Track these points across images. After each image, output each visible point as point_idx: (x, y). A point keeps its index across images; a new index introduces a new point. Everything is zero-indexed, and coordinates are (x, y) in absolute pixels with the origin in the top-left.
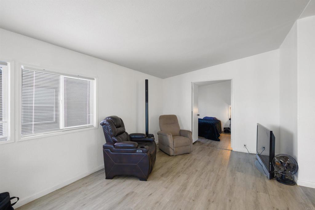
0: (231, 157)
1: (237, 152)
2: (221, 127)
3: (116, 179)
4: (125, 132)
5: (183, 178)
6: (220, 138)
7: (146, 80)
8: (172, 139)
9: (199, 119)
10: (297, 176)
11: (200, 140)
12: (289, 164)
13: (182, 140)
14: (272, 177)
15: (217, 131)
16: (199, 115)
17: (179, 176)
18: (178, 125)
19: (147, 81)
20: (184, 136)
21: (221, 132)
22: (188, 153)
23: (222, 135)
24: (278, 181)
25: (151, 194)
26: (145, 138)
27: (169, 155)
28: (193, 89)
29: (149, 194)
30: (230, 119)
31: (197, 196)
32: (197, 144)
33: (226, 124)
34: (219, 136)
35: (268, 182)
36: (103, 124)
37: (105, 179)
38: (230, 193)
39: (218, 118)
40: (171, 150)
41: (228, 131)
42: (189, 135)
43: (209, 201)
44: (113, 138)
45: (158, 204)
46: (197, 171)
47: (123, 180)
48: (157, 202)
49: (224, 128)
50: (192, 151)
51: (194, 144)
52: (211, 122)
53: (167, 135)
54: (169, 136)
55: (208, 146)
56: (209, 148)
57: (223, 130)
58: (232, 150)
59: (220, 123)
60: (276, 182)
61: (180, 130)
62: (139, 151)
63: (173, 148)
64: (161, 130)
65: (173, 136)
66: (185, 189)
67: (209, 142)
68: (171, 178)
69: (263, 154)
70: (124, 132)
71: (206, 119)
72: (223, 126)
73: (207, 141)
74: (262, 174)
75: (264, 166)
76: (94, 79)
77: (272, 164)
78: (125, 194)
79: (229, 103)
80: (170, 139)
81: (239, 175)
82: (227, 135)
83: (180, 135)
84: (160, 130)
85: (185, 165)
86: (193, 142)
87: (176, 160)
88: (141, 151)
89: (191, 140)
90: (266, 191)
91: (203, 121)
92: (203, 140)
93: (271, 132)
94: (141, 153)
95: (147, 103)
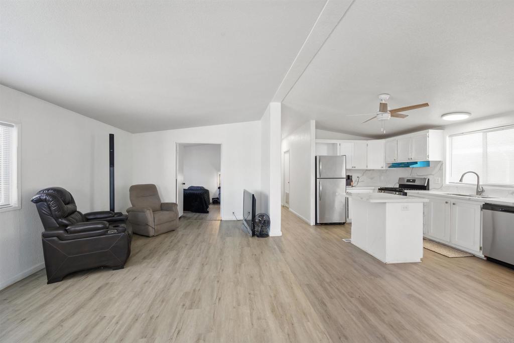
0: (221, 226)
1: (226, 221)
2: (209, 198)
3: (70, 278)
4: (76, 211)
5: (172, 255)
6: (208, 210)
7: (110, 134)
8: (152, 215)
9: (184, 190)
10: (269, 229)
11: (185, 215)
12: (265, 221)
13: (165, 215)
14: (254, 235)
15: (205, 202)
16: (184, 184)
17: (167, 254)
18: (159, 196)
19: (112, 137)
20: (167, 210)
21: (209, 204)
22: (174, 230)
23: (211, 207)
24: (258, 236)
25: (136, 278)
26: (113, 217)
27: (148, 237)
28: (178, 151)
29: (132, 279)
30: (219, 188)
31: (190, 265)
32: (182, 219)
33: (215, 194)
34: (208, 207)
35: (251, 239)
36: (37, 201)
37: (46, 284)
38: (221, 254)
39: (206, 187)
40: (150, 229)
41: (217, 201)
42: (174, 208)
43: (203, 264)
44: (60, 220)
45: (148, 283)
46: (186, 245)
47: (83, 277)
48: (147, 282)
49: (213, 199)
50: (178, 228)
51: (180, 218)
52: (198, 192)
53: (146, 210)
54: (148, 211)
55: (196, 219)
56: (198, 221)
57: (211, 201)
58: (221, 220)
59: (209, 193)
60: (256, 237)
61: (162, 204)
62: (112, 232)
63: (153, 227)
64: (133, 206)
65: (153, 212)
66: (177, 263)
67: (196, 215)
68: (157, 257)
69: (248, 219)
70: (74, 211)
71: (191, 188)
72: (211, 197)
73: (195, 215)
74: (246, 235)
75: (248, 227)
76: (12, 126)
77: (253, 223)
78: (96, 288)
79: (218, 169)
80: (149, 215)
81: (228, 239)
82: (216, 206)
83: (162, 210)
84: (131, 206)
85: (171, 242)
86: (179, 216)
87: (158, 240)
88: (116, 231)
89: (177, 213)
90: (249, 245)
91: (188, 192)
92: (190, 214)
93: (253, 195)
94: (115, 233)
95: (112, 168)
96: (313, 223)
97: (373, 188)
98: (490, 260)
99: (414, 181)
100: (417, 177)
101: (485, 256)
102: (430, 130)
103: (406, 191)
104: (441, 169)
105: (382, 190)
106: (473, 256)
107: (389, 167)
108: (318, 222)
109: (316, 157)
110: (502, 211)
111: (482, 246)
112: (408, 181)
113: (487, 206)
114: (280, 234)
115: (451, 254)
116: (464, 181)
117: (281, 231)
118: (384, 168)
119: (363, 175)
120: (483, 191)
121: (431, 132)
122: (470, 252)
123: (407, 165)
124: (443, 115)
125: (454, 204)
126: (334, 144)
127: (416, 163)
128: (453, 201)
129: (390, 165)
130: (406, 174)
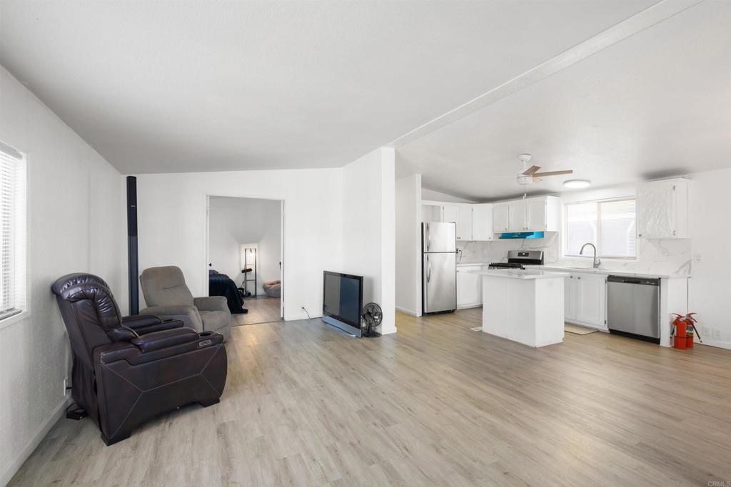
3: (139, 431)
7: (129, 178)
8: (200, 318)
12: (376, 313)
18: (187, 288)
19: (132, 182)
20: (210, 311)
26: (160, 323)
28: (208, 209)
37: (105, 447)
42: (223, 304)
53: (188, 310)
54: (192, 312)
61: (195, 299)
62: (205, 343)
64: (151, 306)
65: (198, 311)
76: (19, 157)
80: (195, 318)
84: (146, 307)
88: (210, 341)
94: (208, 346)
95: (133, 238)
96: (419, 313)
97: (481, 264)
98: (614, 332)
99: (527, 254)
100: (529, 250)
101: (610, 329)
102: (548, 197)
103: (524, 266)
104: (556, 240)
105: (493, 266)
106: (598, 331)
107: (500, 238)
108: (426, 311)
109: (422, 224)
110: (625, 282)
111: (606, 319)
112: (520, 254)
113: (612, 278)
114: (393, 330)
115: (582, 332)
116: (584, 254)
117: (396, 325)
118: (491, 240)
119: (465, 247)
120: (599, 264)
121: (549, 199)
122: (595, 327)
123: (523, 235)
124: (566, 182)
125: (579, 278)
126: (433, 207)
127: (532, 233)
128: (576, 275)
129: (500, 236)
130: (516, 247)
